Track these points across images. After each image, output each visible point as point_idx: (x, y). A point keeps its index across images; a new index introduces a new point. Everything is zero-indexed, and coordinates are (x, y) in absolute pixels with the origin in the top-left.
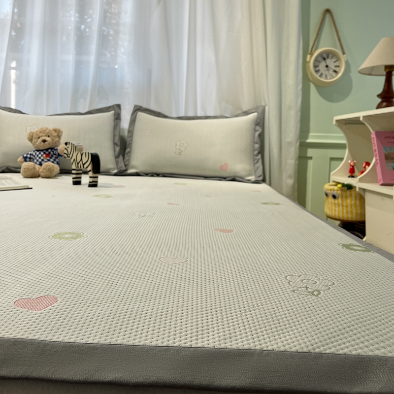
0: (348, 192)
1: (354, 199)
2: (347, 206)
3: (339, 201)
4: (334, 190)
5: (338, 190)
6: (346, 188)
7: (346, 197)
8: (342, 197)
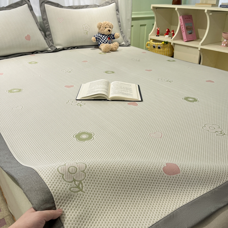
0: (166, 45)
1: (168, 48)
2: (165, 52)
3: (162, 49)
4: (159, 45)
5: (161, 45)
6: (166, 43)
7: (165, 48)
8: (163, 48)
